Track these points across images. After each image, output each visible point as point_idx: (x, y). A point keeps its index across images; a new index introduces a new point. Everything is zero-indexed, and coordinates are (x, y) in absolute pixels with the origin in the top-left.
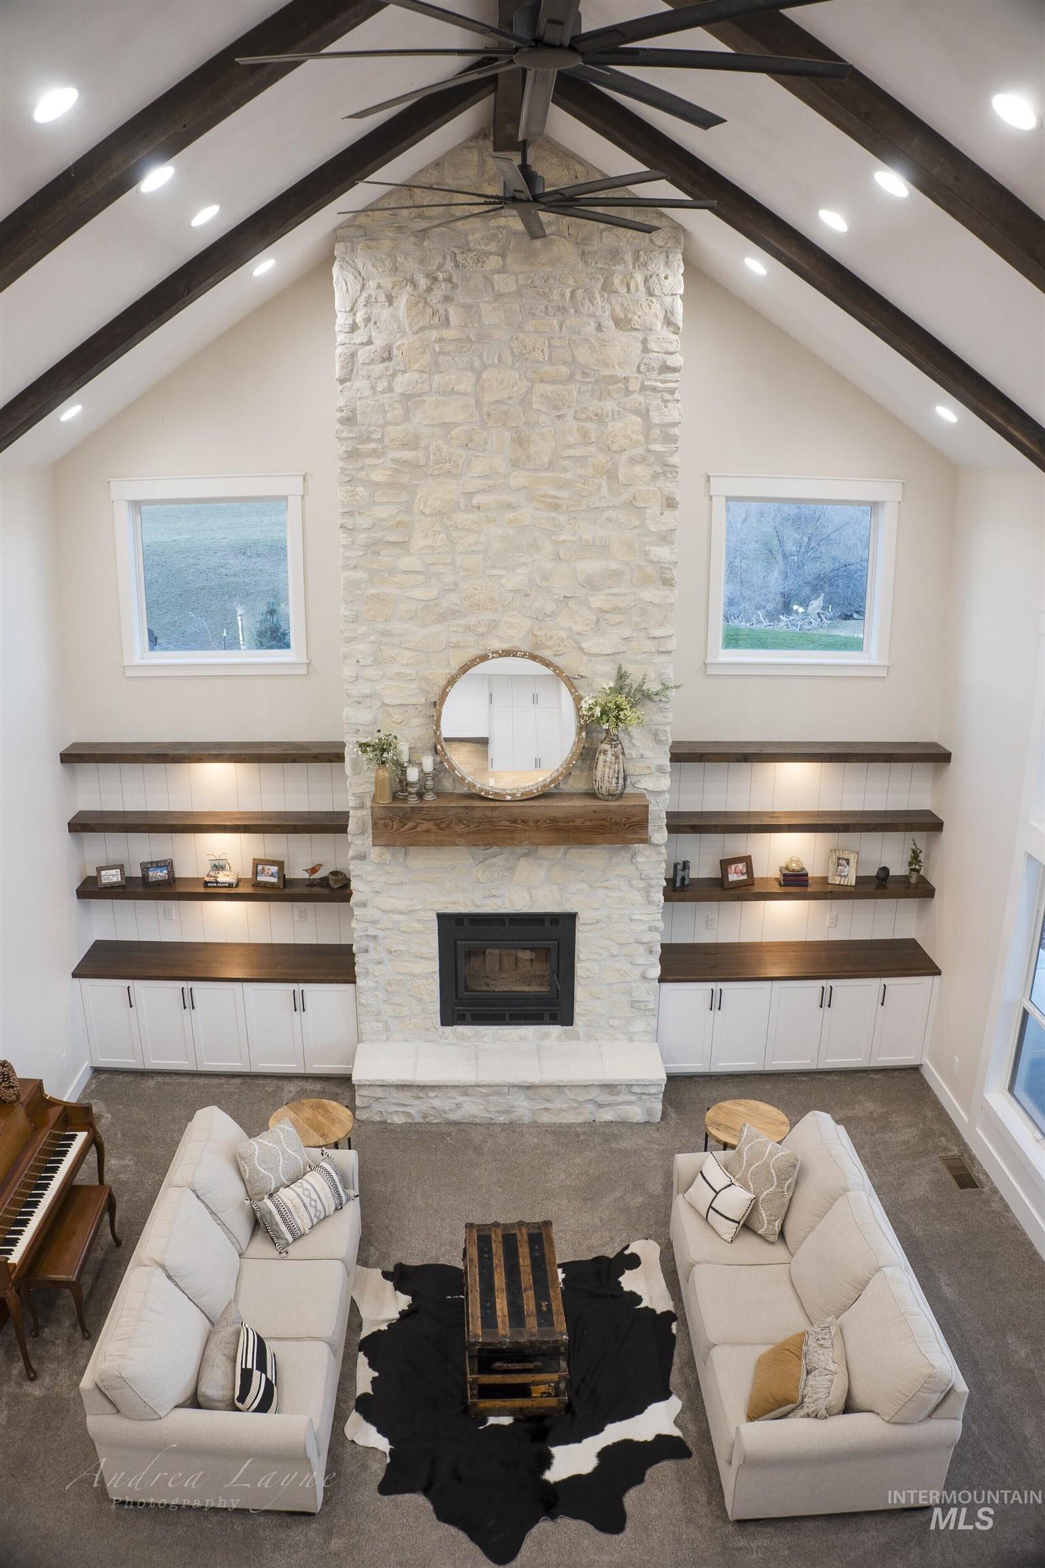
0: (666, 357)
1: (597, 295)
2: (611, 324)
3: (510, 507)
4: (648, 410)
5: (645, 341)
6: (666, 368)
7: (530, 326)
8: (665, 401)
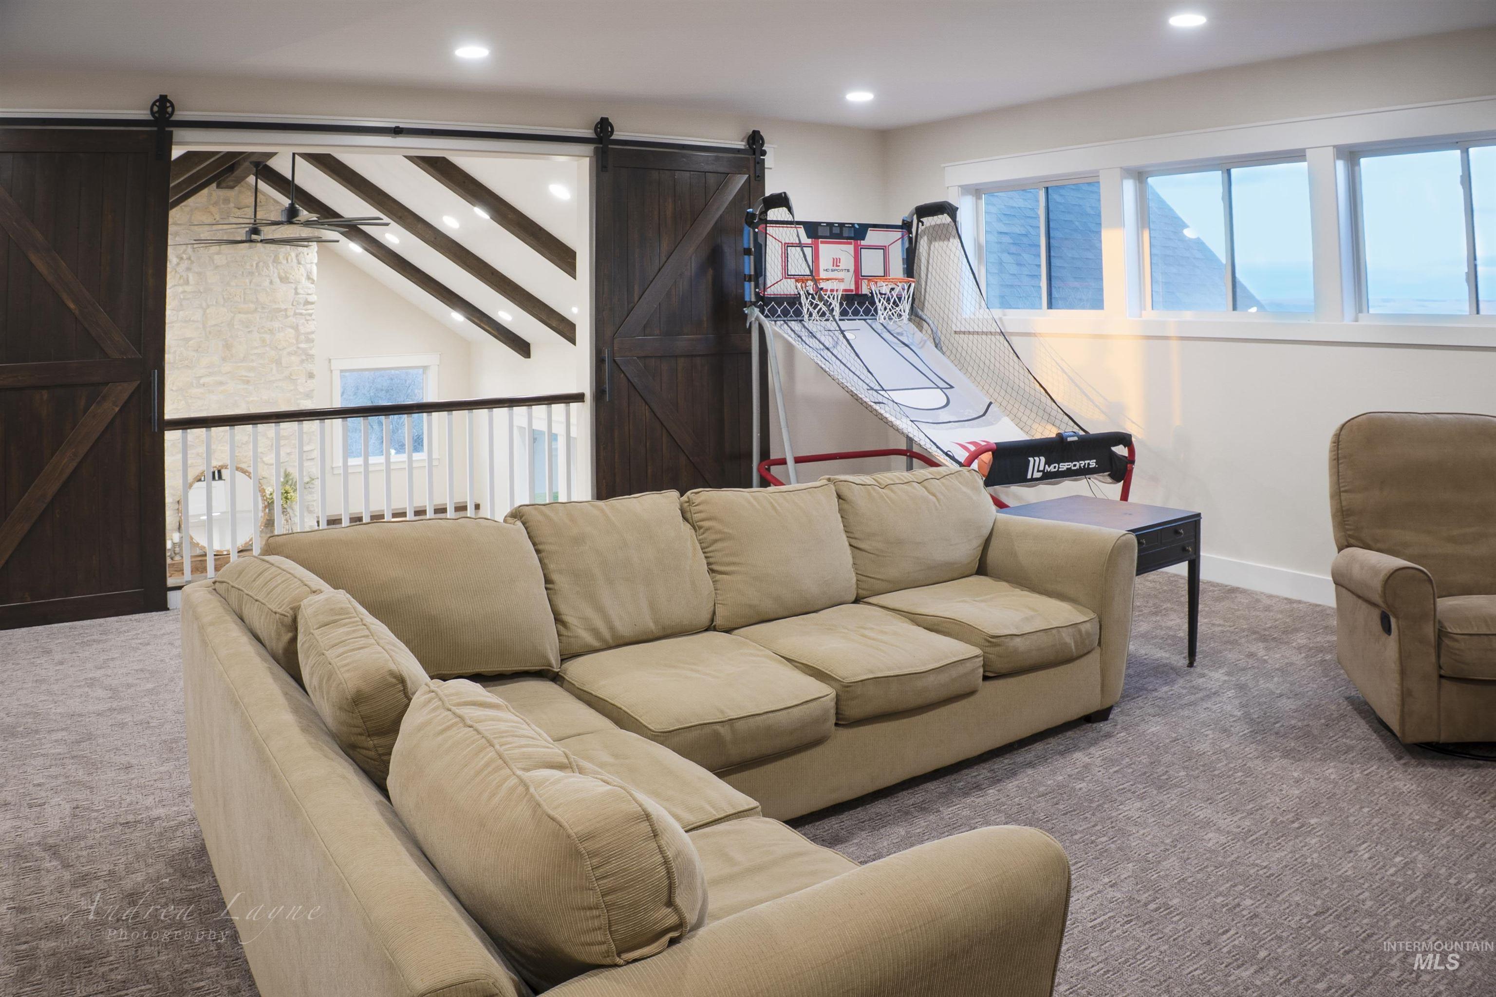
0: (307, 296)
1: (271, 265)
2: (278, 280)
3: (221, 383)
4: (297, 325)
5: (296, 289)
6: (307, 303)
7: (233, 284)
8: (307, 320)
